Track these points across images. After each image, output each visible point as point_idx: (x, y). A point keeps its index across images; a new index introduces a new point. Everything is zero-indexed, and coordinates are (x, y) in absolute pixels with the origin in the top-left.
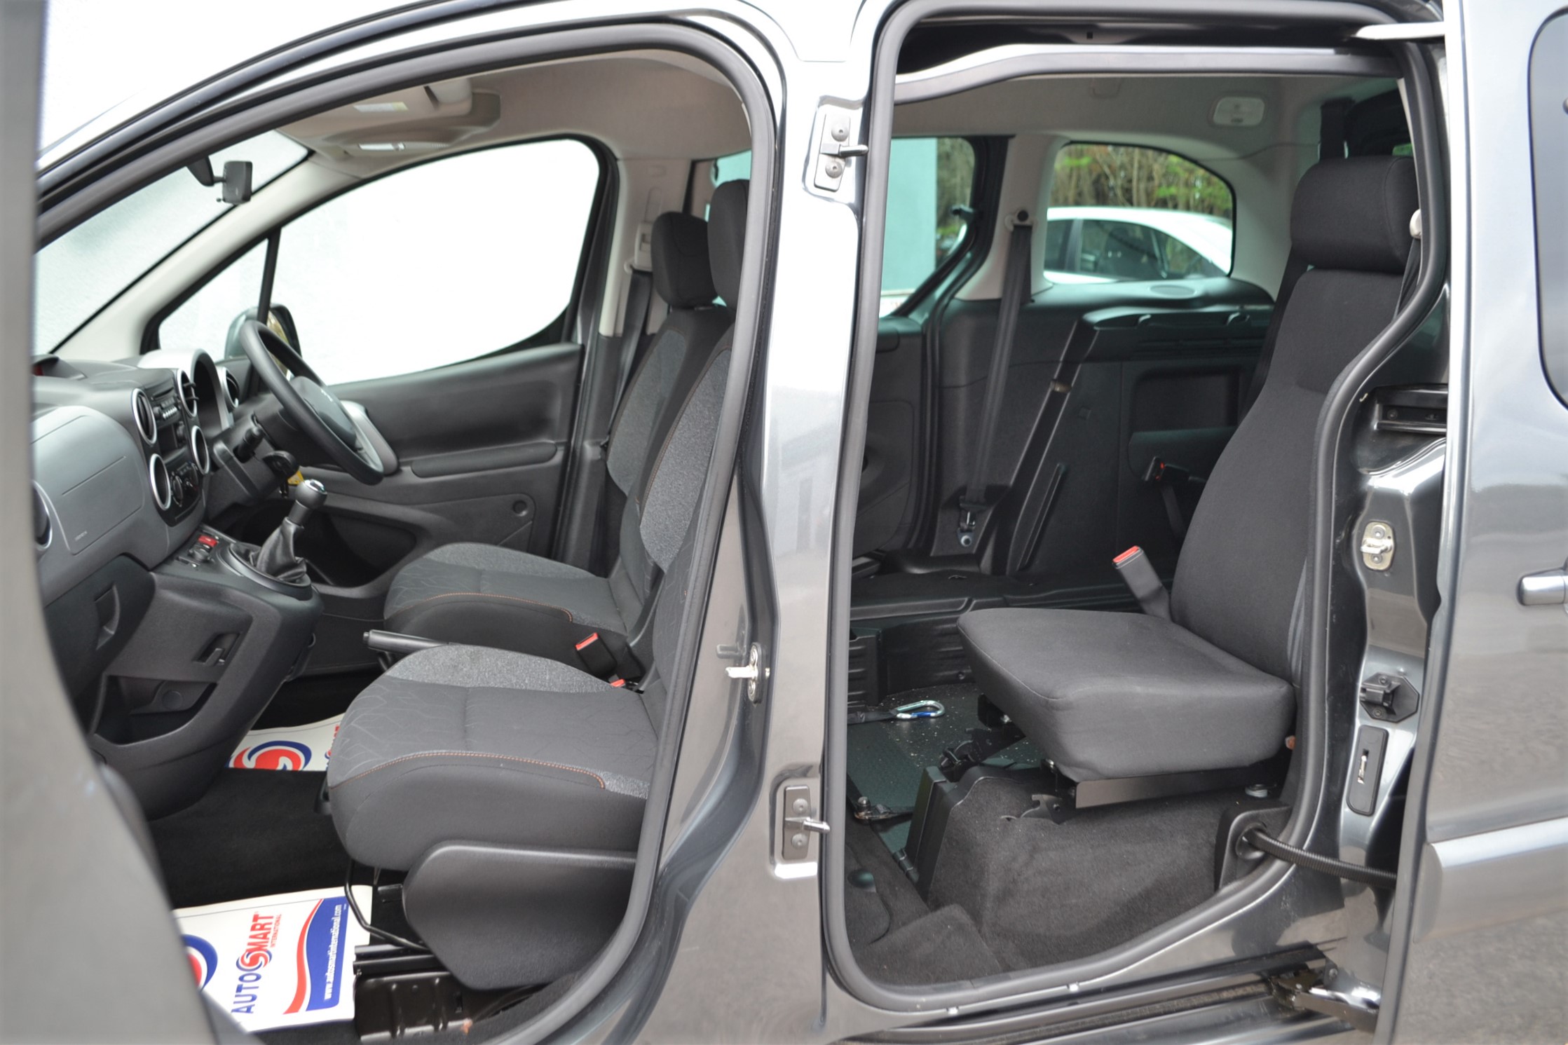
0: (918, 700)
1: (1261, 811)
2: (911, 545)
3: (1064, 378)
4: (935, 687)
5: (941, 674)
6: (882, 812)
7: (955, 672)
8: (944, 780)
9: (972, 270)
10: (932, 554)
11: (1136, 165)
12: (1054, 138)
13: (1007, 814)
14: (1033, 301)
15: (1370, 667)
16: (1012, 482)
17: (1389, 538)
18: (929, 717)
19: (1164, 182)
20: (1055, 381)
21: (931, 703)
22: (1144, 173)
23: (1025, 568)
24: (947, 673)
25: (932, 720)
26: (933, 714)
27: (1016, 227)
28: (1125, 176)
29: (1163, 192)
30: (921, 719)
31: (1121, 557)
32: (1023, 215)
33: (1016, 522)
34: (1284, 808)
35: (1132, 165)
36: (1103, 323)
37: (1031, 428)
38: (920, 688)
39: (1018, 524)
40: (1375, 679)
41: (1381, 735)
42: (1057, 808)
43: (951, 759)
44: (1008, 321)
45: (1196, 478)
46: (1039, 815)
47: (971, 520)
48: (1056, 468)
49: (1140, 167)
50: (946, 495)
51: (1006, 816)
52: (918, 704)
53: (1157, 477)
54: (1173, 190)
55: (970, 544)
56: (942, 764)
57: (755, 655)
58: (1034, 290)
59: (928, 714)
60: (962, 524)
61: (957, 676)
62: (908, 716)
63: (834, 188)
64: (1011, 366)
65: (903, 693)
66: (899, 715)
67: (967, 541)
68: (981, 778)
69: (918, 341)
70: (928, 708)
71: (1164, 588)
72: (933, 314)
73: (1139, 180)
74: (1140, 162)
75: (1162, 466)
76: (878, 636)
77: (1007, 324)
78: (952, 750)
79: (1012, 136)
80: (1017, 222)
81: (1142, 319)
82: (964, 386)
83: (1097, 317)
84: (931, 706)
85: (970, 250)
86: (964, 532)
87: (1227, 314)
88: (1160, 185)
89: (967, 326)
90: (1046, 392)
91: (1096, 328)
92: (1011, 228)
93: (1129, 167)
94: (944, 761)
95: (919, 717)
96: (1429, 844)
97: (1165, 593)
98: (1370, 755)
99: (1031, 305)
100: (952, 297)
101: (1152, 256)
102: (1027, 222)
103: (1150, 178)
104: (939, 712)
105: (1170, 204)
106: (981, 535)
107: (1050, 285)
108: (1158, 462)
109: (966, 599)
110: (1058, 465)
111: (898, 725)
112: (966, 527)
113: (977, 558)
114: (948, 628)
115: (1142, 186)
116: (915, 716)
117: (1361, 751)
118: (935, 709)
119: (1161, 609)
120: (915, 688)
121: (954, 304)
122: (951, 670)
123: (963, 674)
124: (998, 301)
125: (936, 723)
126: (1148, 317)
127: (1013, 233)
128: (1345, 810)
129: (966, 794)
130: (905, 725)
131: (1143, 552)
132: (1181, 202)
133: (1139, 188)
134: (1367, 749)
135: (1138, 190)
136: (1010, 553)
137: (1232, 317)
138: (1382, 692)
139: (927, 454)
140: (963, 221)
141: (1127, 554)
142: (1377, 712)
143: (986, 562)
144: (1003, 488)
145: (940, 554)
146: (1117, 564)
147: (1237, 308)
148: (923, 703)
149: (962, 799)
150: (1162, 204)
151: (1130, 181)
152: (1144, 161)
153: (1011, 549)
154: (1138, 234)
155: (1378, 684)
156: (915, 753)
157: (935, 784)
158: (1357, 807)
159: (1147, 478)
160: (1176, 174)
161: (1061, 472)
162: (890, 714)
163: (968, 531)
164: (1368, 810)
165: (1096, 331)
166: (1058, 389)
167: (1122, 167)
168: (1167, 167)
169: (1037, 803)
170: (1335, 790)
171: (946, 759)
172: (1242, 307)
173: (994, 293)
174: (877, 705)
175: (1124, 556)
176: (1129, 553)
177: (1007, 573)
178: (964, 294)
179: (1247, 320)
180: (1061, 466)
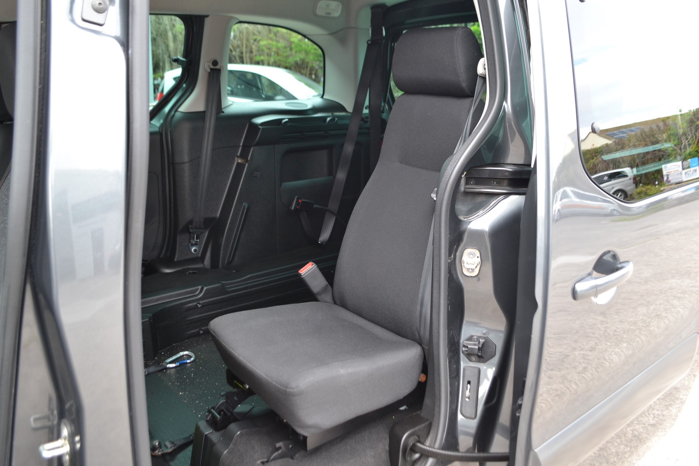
0: (178, 352)
1: (417, 428)
2: (162, 256)
3: (244, 155)
4: (186, 340)
5: (190, 332)
6: (169, 447)
7: (197, 330)
8: (211, 431)
9: (187, 94)
10: (175, 260)
11: (244, 45)
12: (232, 18)
13: (261, 459)
14: (223, 112)
15: (466, 331)
16: (218, 215)
17: (478, 257)
18: (187, 363)
19: (257, 53)
20: (238, 157)
21: (186, 353)
22: (249, 49)
23: (229, 263)
24: (192, 331)
25: (189, 365)
26: (188, 361)
27: (211, 69)
28: (240, 51)
29: (258, 58)
30: (182, 366)
31: (304, 270)
32: (215, 63)
33: (223, 237)
34: (427, 423)
35: (243, 46)
36: (263, 124)
37: (227, 184)
38: (177, 342)
39: (224, 239)
40: (470, 338)
41: (477, 371)
42: (292, 447)
43: (213, 415)
44: (210, 124)
45: (317, 206)
46: (281, 457)
47: (197, 239)
48: (243, 206)
49: (247, 47)
50: (181, 225)
51: (261, 461)
52: (178, 355)
53: (298, 207)
54: (262, 58)
55: (197, 251)
56: (208, 419)
57: (65, 432)
58: (223, 107)
59: (186, 361)
60: (192, 241)
61: (199, 332)
62: (173, 365)
63: (101, 22)
64: (213, 150)
65: (168, 348)
66: (168, 366)
67: (195, 250)
68: (239, 433)
69: (158, 137)
70: (185, 356)
71: (329, 285)
72: (165, 120)
73: (246, 53)
74: (246, 44)
75: (300, 201)
76: (150, 319)
77: (210, 126)
78: (213, 408)
79: (207, 16)
80: (212, 67)
81: (284, 121)
82: (186, 163)
83: (259, 120)
84: (186, 355)
85: (185, 83)
86: (192, 245)
87: (324, 118)
88: (256, 55)
89: (186, 127)
90: (234, 163)
91: (260, 127)
92: (209, 70)
93: (241, 47)
94: (209, 417)
95: (180, 364)
96: (533, 451)
97: (330, 287)
98: (471, 383)
99: (222, 114)
100: (176, 111)
101: (258, 88)
102: (218, 67)
103: (251, 52)
104: (192, 359)
105: (261, 63)
106: (203, 246)
107: (231, 103)
108: (298, 199)
109: (200, 287)
110: (244, 204)
111: (168, 372)
112: (194, 242)
113: (202, 259)
114: (191, 306)
115: (248, 55)
116: (178, 364)
117: (466, 382)
118: (189, 357)
119: (328, 297)
120: (175, 343)
121: (178, 115)
122: (195, 329)
123: (202, 330)
124: (204, 112)
125: (191, 367)
126: (287, 120)
127: (210, 73)
128: (460, 417)
129: (230, 445)
130: (173, 371)
131: (316, 265)
132: (266, 62)
133: (246, 56)
134: (469, 380)
135: (246, 57)
136: (221, 256)
137: (328, 119)
138: (477, 347)
139: (168, 202)
140: (180, 66)
141: (307, 267)
142: (473, 358)
143: (207, 261)
144: (214, 219)
145: (181, 259)
146: (302, 274)
147: (330, 114)
148: (182, 353)
149: (228, 448)
150: (258, 63)
151: (242, 53)
152: (248, 44)
153: (221, 253)
154: (249, 76)
155: (472, 341)
156: (182, 393)
157: (206, 435)
158: (467, 415)
159: (293, 208)
160: (263, 50)
161: (246, 207)
162: (162, 365)
163: (196, 244)
164: (473, 416)
165: (260, 128)
166: (240, 161)
167: (238, 46)
168: (259, 47)
169: (280, 448)
170: (454, 407)
171: (210, 415)
172: (332, 114)
173: (201, 108)
174: (153, 360)
175: (305, 269)
176: (308, 266)
177: (220, 267)
178: (183, 108)
179: (336, 120)
180: (246, 205)
